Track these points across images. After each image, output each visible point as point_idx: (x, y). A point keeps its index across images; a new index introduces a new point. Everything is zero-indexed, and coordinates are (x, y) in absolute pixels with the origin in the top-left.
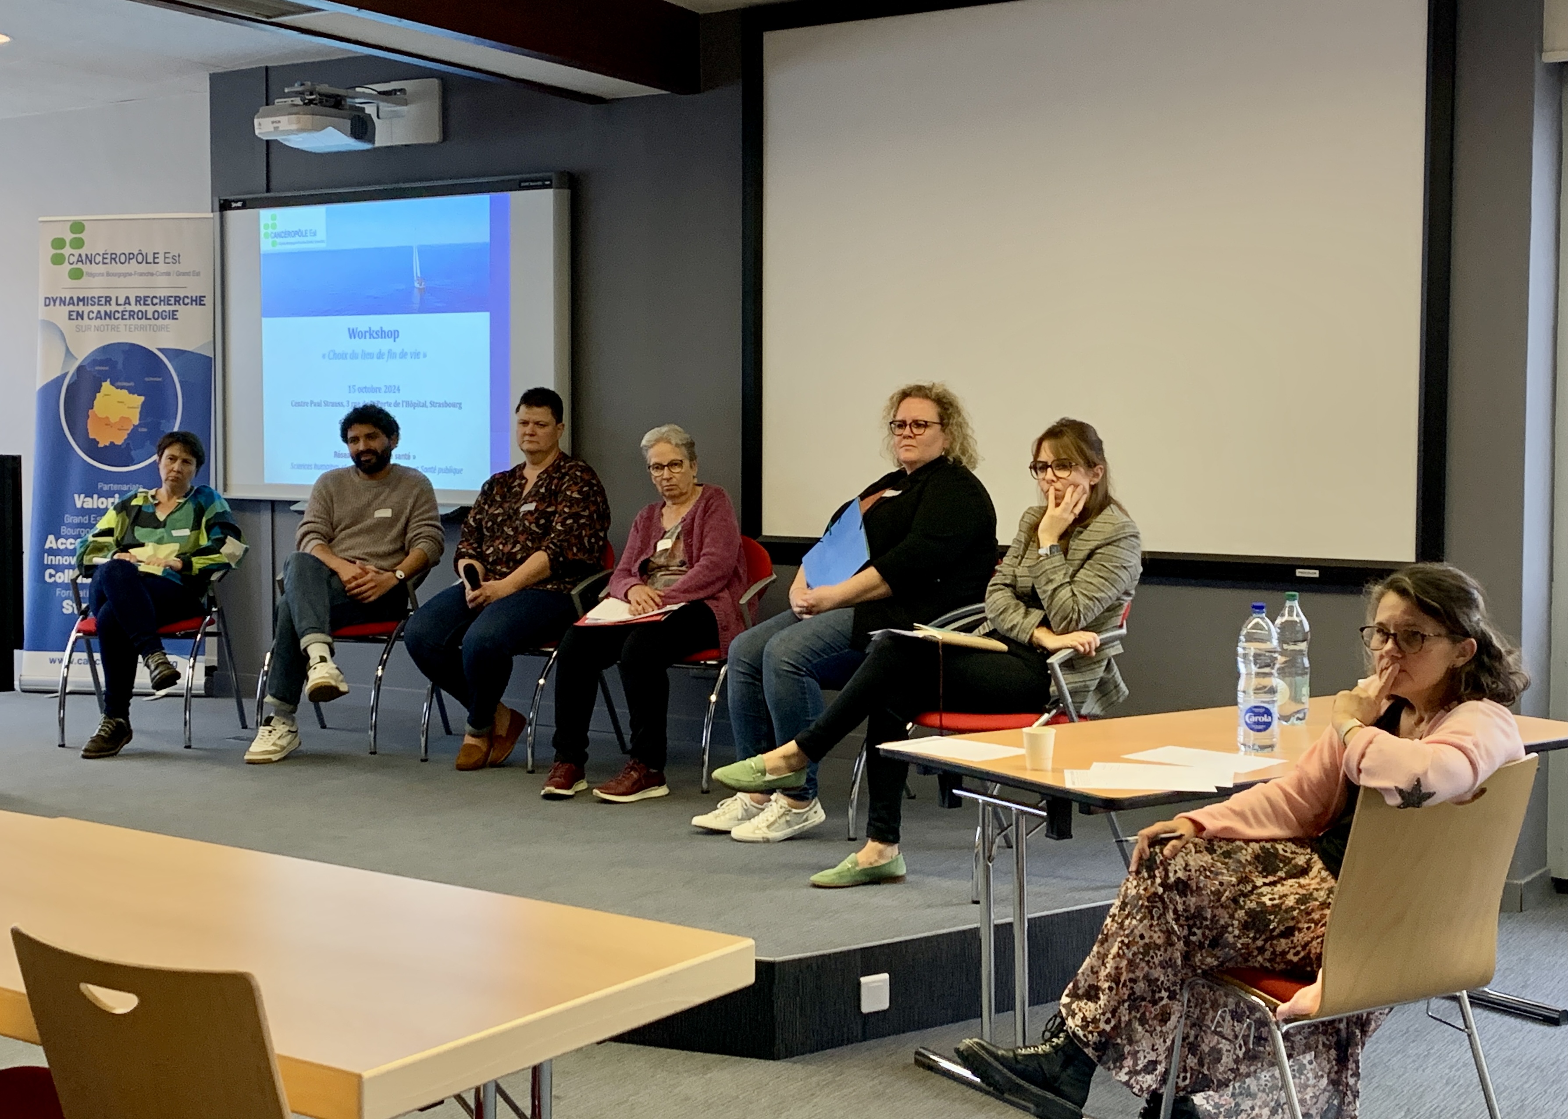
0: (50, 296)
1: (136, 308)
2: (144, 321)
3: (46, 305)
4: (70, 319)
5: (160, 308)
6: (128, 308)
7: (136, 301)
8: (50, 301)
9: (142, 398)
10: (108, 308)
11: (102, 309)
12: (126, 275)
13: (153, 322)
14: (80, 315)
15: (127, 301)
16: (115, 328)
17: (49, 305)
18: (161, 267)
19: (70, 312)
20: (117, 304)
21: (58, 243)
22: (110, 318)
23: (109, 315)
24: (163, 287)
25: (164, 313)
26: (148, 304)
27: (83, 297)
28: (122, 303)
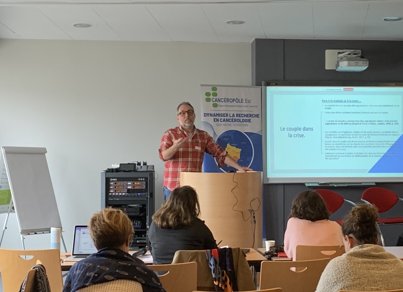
0: (206, 113)
1: (237, 118)
2: (239, 123)
3: (205, 116)
4: (214, 121)
5: (245, 118)
6: (234, 118)
7: (237, 115)
9: (241, 150)
10: (227, 118)
11: (225, 118)
12: (232, 106)
13: (242, 123)
14: (218, 120)
16: (230, 125)
17: (206, 116)
18: (244, 104)
19: (214, 119)
21: (208, 94)
22: (228, 122)
23: (228, 120)
24: (245, 110)
25: (246, 120)
26: (240, 117)
27: (218, 114)
28: (232, 116)
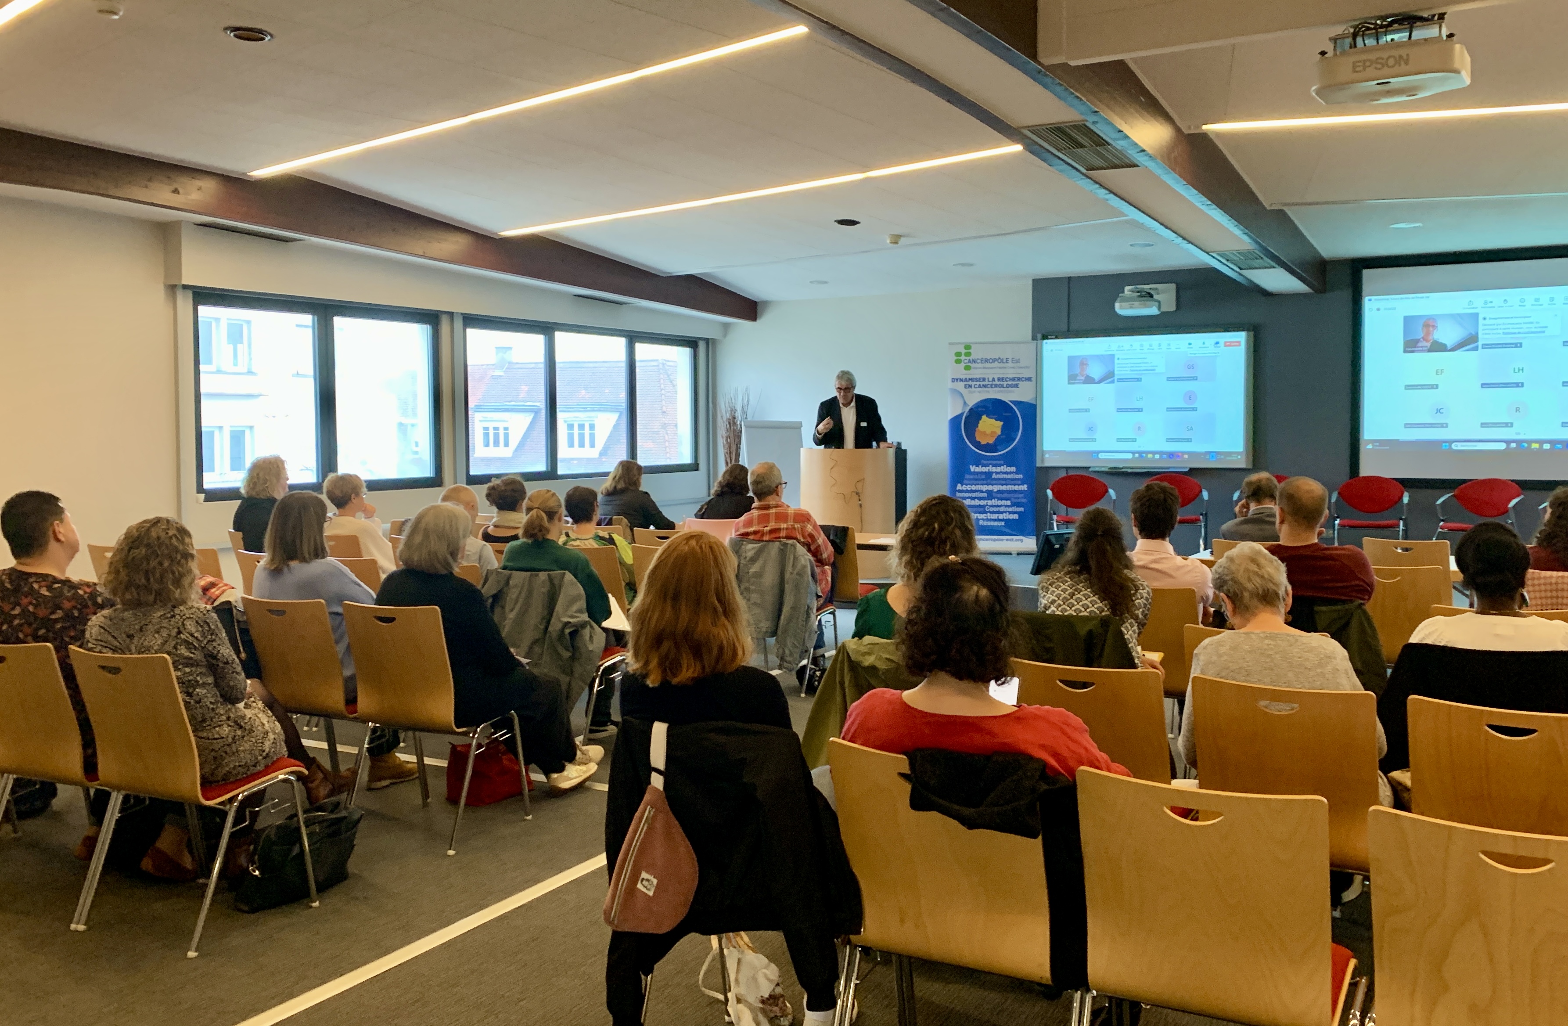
0: (955, 378)
1: (998, 383)
2: (1002, 389)
5: (1010, 383)
6: (994, 383)
7: (998, 380)
8: (953, 380)
9: (1002, 423)
10: (984, 383)
11: (982, 383)
12: (992, 368)
13: (1007, 389)
14: (970, 386)
15: (994, 380)
16: (988, 392)
18: (1010, 365)
20: (988, 381)
21: (958, 354)
22: (985, 388)
23: (985, 386)
24: (1010, 373)
25: (1012, 385)
26: (1004, 381)
27: (972, 378)
28: (991, 380)
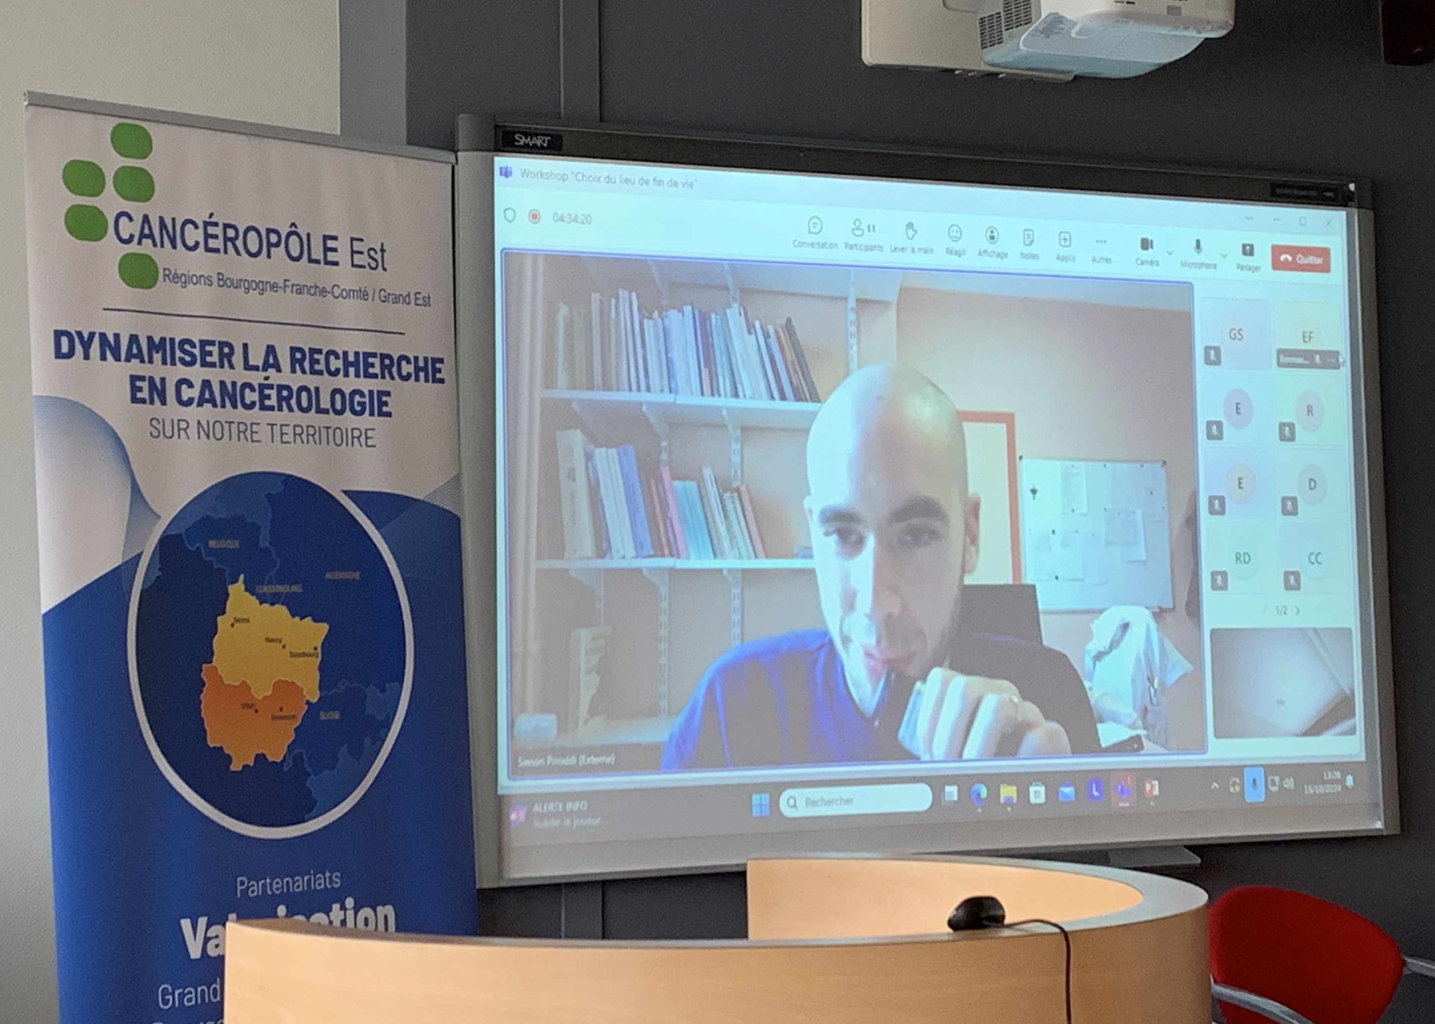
0: (73, 329)
1: (296, 380)
3: (59, 355)
4: (135, 400)
5: (349, 383)
6: (274, 378)
7: (293, 361)
9: (324, 628)
10: (226, 375)
12: (262, 287)
13: (331, 419)
15: (271, 358)
16: (247, 432)
17: (71, 354)
18: (345, 275)
19: (134, 379)
20: (248, 367)
21: (82, 177)
23: (231, 395)
24: (350, 327)
25: (357, 398)
26: (320, 373)
27: (163, 340)
28: (260, 364)
